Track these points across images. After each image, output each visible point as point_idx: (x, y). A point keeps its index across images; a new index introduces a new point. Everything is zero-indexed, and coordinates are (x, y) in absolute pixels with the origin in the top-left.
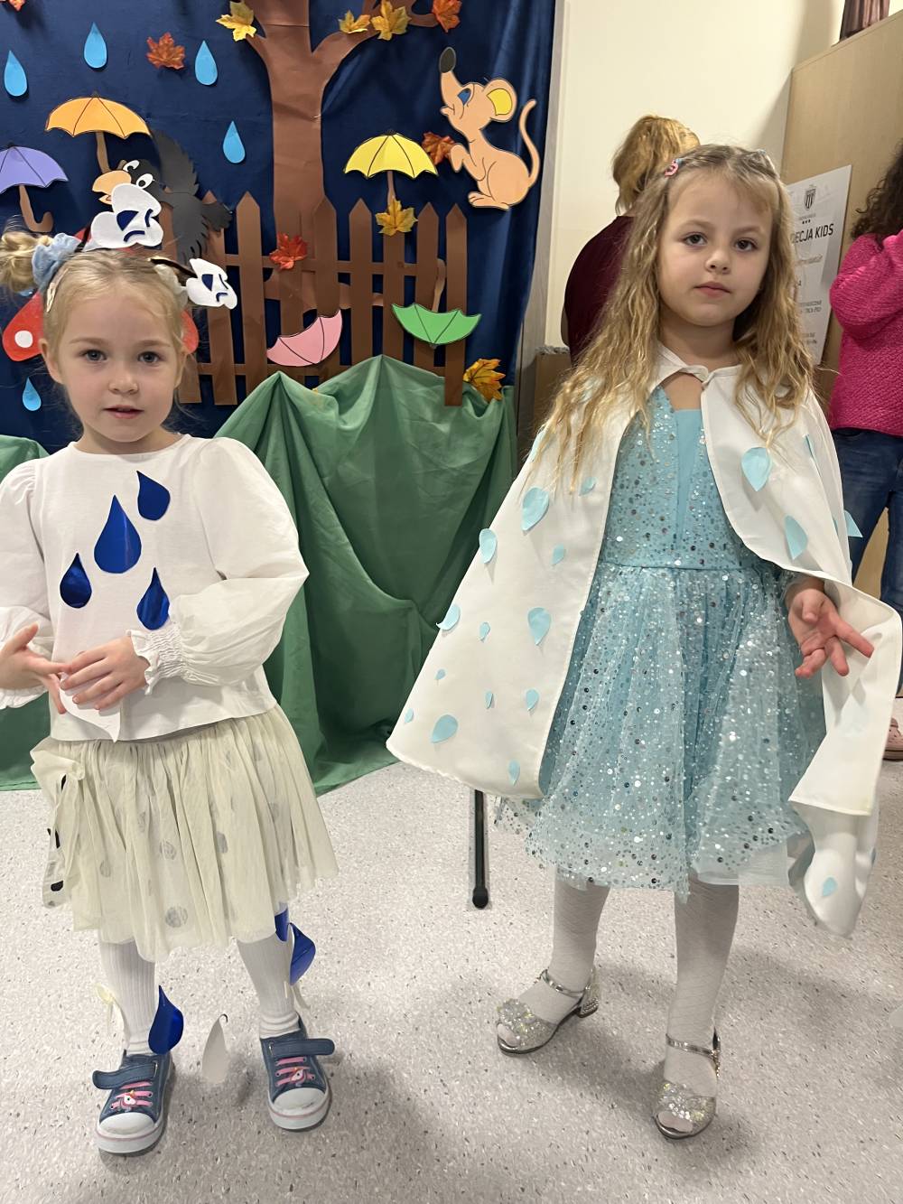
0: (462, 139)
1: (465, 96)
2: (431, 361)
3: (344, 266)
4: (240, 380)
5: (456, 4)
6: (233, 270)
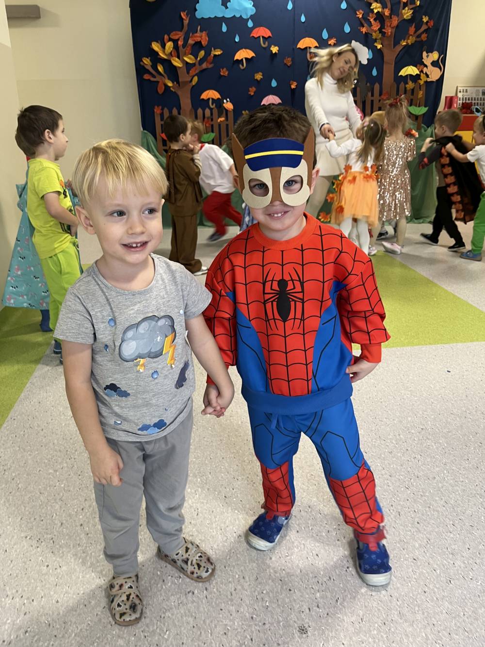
0: (426, 66)
1: (427, 56)
2: (414, 119)
5: (426, 35)
6: (372, 101)
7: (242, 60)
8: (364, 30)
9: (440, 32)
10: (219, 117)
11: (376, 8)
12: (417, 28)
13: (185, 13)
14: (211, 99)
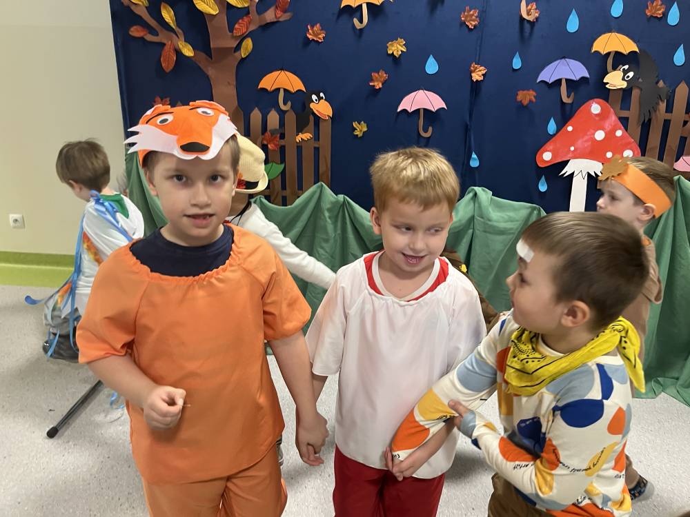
6: (667, 123)
7: (360, 6)
10: (300, 130)
14: (282, 91)
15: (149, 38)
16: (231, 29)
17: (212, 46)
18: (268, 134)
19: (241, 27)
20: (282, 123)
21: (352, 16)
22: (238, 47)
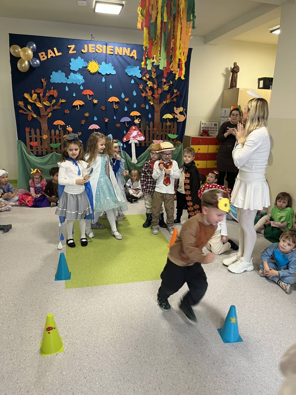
0: (176, 114)
1: (177, 109)
2: (172, 140)
3: (162, 130)
4: (149, 143)
5: (176, 99)
6: (149, 130)
7: (77, 105)
8: (143, 95)
9: (183, 98)
10: (64, 135)
11: (150, 84)
12: (172, 95)
13: (44, 80)
14: (59, 125)
15: (24, 113)
16: (46, 111)
17: (41, 114)
18: (56, 136)
19: (48, 110)
20: (60, 133)
21: (76, 107)
22: (48, 115)
